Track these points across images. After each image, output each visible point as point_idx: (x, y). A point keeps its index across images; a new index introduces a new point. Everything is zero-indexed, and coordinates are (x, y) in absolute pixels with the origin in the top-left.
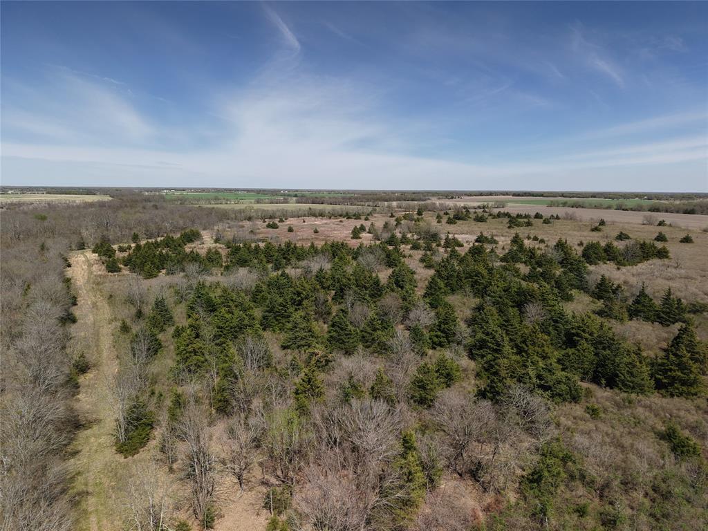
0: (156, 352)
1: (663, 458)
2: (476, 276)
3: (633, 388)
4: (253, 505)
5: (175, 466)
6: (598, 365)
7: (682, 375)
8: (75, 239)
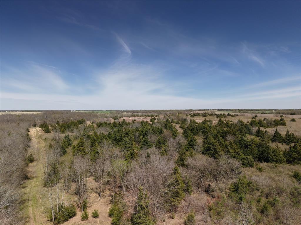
0: (64, 154)
1: (294, 183)
2: (204, 128)
3: (277, 162)
4: (105, 203)
5: (70, 191)
6: (260, 154)
7: (298, 156)
8: (32, 123)
